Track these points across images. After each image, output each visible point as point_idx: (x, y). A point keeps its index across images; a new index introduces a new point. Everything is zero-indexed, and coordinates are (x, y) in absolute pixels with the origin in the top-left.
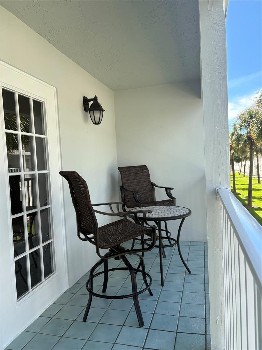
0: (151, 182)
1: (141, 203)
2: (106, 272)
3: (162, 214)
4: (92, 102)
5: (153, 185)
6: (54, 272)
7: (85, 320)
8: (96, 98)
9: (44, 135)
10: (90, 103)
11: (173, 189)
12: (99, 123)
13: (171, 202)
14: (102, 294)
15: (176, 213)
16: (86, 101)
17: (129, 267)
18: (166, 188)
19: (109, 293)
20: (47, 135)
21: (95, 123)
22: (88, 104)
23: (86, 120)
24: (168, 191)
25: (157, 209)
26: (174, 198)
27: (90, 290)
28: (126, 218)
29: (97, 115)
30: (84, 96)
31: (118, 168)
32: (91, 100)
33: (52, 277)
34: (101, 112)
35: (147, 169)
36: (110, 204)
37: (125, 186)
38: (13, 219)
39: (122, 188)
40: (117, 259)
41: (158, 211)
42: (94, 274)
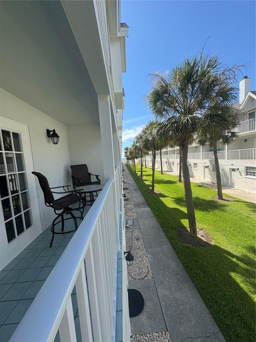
0: (89, 172)
1: (82, 184)
2: (63, 220)
3: (92, 189)
4: (52, 132)
5: (90, 174)
6: (32, 225)
7: (51, 246)
8: (54, 130)
9: (21, 152)
10: (51, 133)
11: (99, 176)
12: (57, 144)
13: (98, 182)
14: (61, 232)
15: (99, 188)
16: (48, 131)
17: (74, 217)
18: (96, 176)
19: (65, 231)
20: (23, 152)
21: (55, 144)
22: (50, 133)
23: (49, 142)
24: (97, 177)
25: (90, 187)
26: (100, 180)
27: (53, 232)
28: (73, 193)
29: (55, 139)
30: (47, 129)
31: (70, 166)
32: (51, 131)
33: (31, 229)
34: (58, 138)
35: (86, 166)
36: (63, 187)
37: (74, 175)
38: (2, 200)
39: (73, 177)
40: (67, 214)
41: (90, 188)
42: (55, 224)
